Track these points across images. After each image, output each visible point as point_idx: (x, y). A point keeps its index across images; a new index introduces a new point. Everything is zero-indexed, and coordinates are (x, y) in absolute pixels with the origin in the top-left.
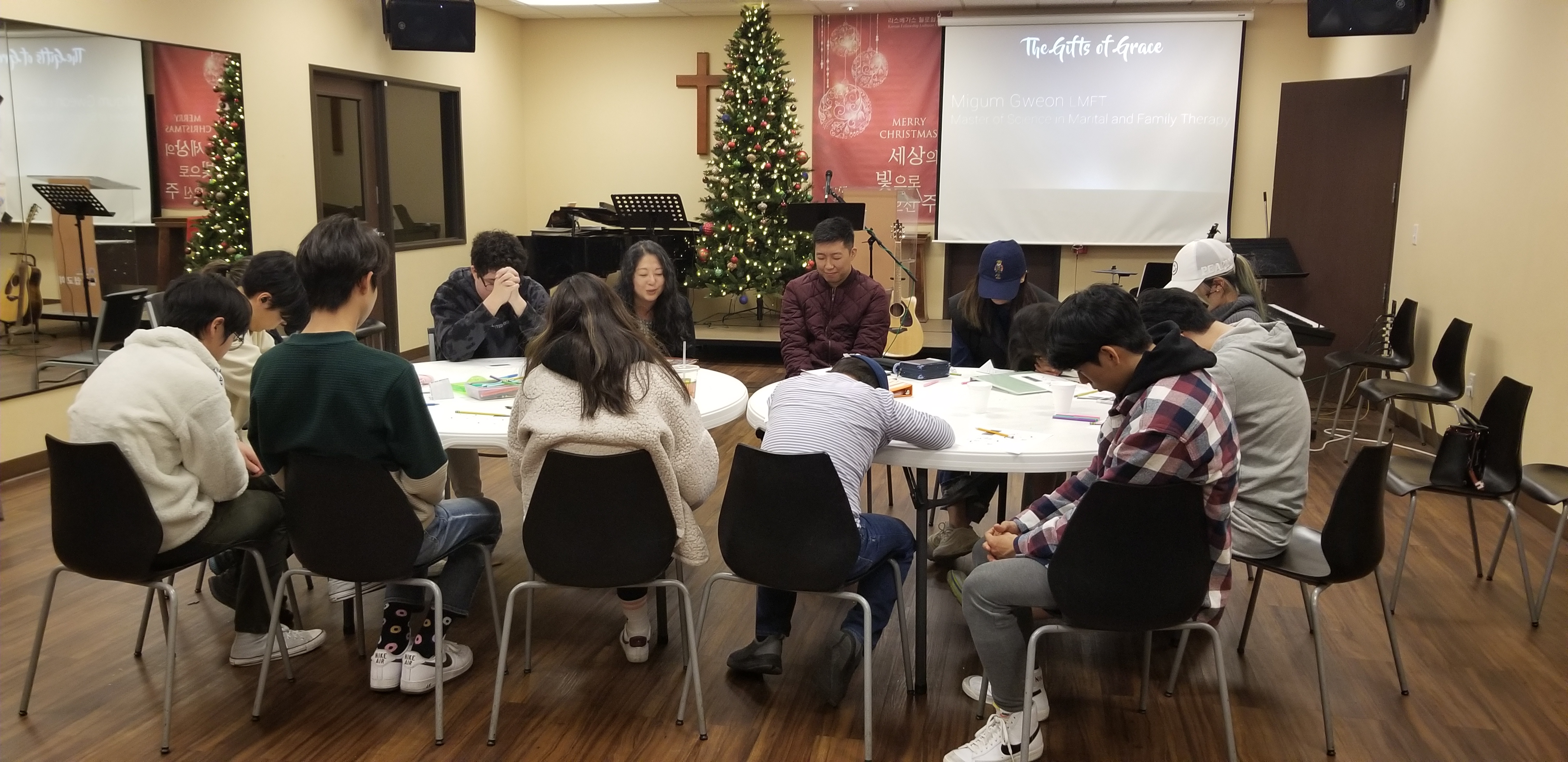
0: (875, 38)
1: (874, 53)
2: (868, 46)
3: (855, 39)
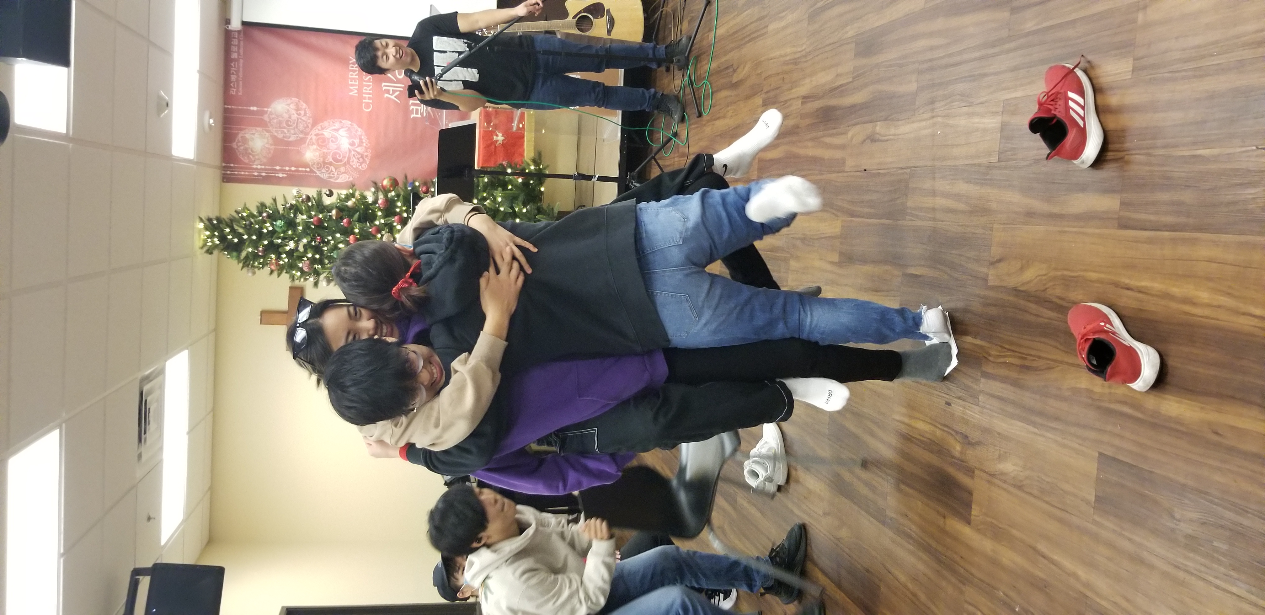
0: (253, 111)
1: (271, 113)
2: (262, 120)
3: (253, 134)
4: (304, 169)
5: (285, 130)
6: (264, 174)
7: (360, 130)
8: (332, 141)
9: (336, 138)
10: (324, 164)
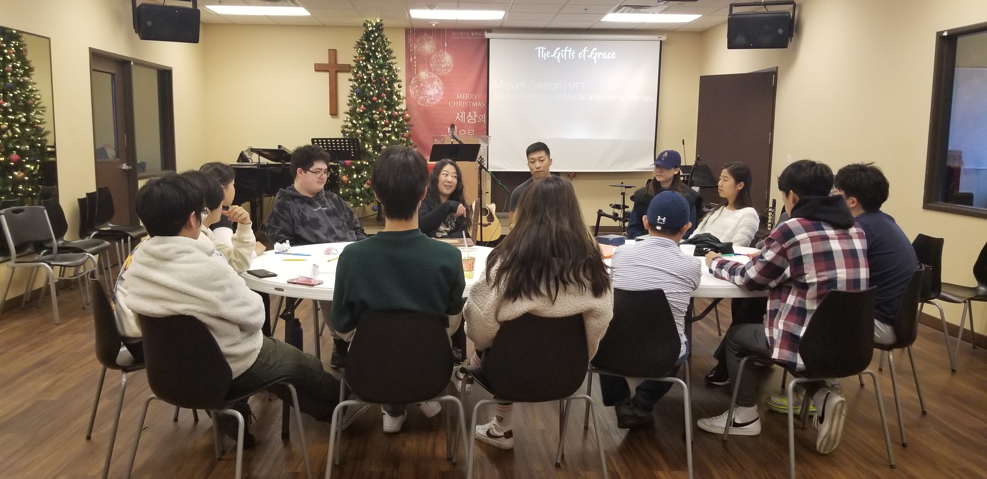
0: (445, 44)
1: (444, 54)
2: (440, 49)
3: (432, 44)
4: (415, 71)
5: (435, 61)
6: (411, 50)
7: (439, 100)
8: (432, 86)
9: (433, 88)
10: (418, 82)
